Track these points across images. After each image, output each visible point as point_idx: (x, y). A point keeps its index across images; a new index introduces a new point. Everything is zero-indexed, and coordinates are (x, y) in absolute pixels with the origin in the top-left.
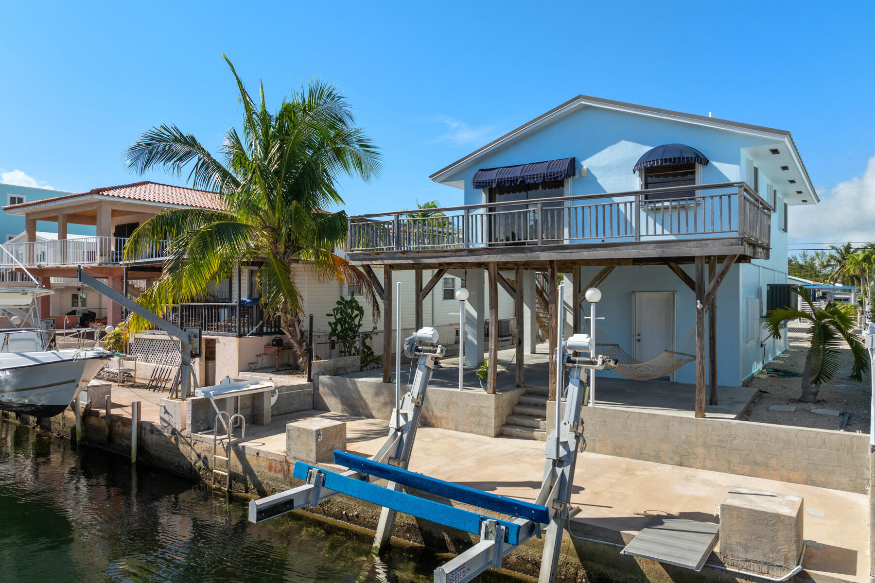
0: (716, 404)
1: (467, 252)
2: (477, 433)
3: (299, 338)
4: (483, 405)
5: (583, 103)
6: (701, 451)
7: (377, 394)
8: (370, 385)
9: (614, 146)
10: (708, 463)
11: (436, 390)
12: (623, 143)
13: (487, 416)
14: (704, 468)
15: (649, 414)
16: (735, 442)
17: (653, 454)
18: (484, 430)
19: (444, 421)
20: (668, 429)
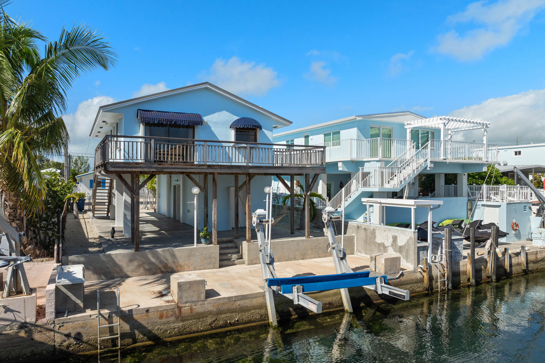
1: (207, 166)
2: (209, 269)
4: (212, 252)
5: (208, 86)
6: (309, 252)
7: (131, 260)
8: (123, 255)
9: (220, 113)
10: (312, 256)
11: (181, 249)
13: (215, 258)
14: (311, 258)
15: (292, 241)
16: (320, 246)
17: (293, 257)
18: (213, 266)
19: (186, 267)
20: (298, 245)
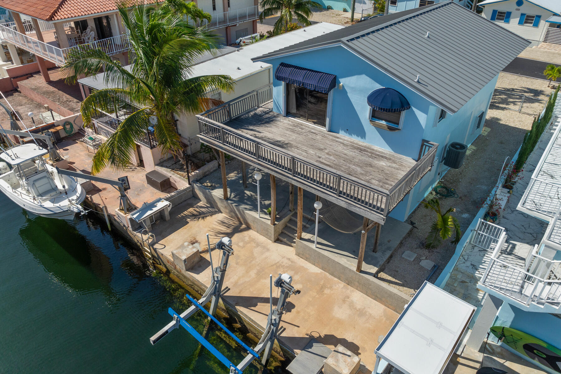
0: (376, 253)
2: (267, 238)
3: (182, 156)
4: (269, 228)
5: (342, 45)
7: (222, 202)
9: (359, 76)
10: (359, 289)
11: (248, 213)
12: (364, 76)
13: (270, 233)
17: (337, 276)
18: (270, 238)
